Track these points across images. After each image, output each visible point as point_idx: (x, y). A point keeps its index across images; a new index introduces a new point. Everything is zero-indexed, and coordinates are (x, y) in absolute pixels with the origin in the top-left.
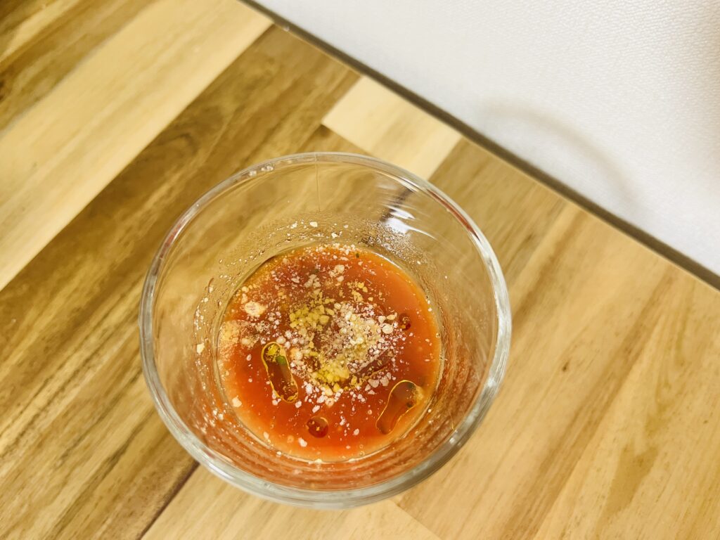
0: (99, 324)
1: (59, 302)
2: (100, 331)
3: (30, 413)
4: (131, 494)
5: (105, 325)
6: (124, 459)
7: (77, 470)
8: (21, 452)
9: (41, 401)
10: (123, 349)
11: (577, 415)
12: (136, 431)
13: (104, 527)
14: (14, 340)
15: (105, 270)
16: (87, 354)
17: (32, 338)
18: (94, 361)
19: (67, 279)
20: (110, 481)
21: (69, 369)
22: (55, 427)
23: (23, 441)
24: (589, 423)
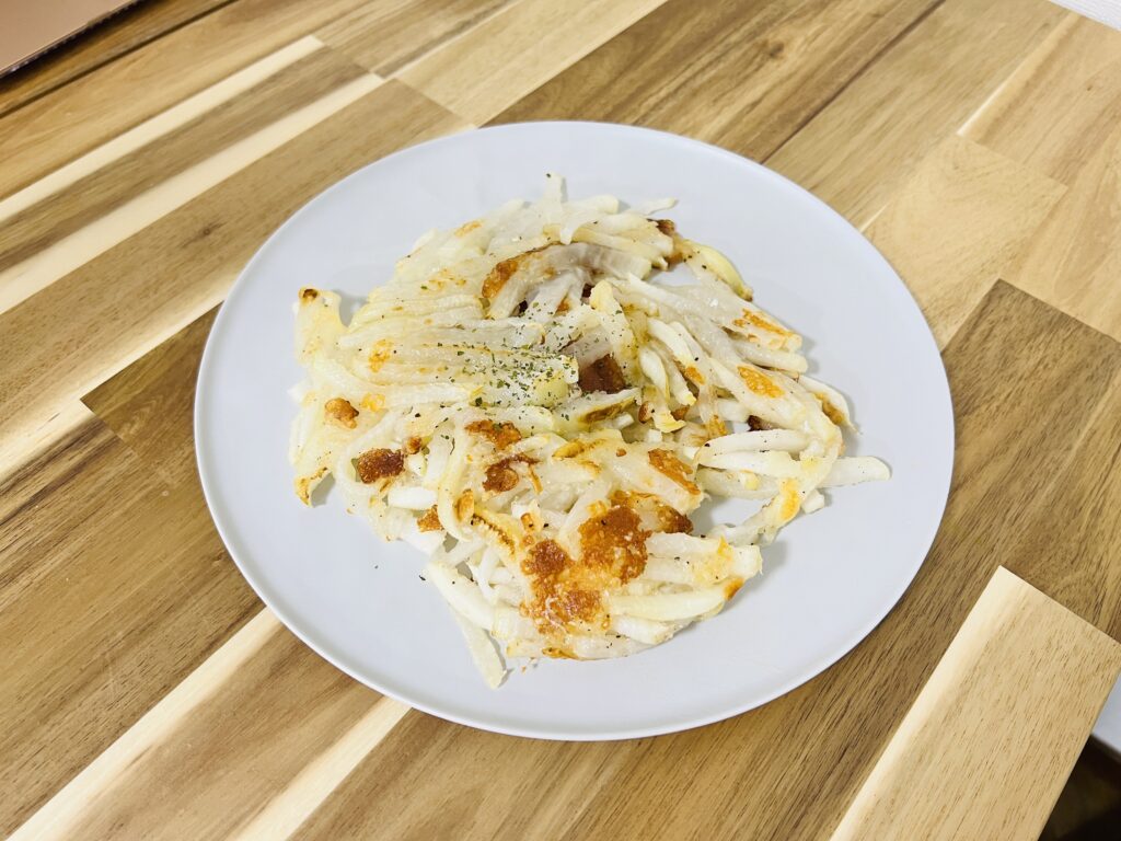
0: (722, 41)
1: (687, 28)
2: (723, 44)
3: (681, 79)
4: (771, 122)
5: (727, 42)
6: (761, 106)
7: (726, 108)
8: (681, 96)
9: (688, 73)
10: (744, 54)
11: (1104, 111)
12: (766, 94)
13: (756, 136)
14: (658, 43)
15: (718, 16)
16: (716, 55)
17: (671, 44)
18: (723, 58)
19: (691, 17)
20: (753, 114)
21: (705, 60)
22: (702, 87)
23: (680, 92)
24: (1114, 116)
